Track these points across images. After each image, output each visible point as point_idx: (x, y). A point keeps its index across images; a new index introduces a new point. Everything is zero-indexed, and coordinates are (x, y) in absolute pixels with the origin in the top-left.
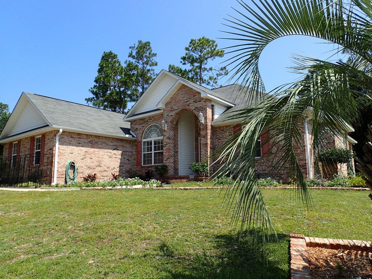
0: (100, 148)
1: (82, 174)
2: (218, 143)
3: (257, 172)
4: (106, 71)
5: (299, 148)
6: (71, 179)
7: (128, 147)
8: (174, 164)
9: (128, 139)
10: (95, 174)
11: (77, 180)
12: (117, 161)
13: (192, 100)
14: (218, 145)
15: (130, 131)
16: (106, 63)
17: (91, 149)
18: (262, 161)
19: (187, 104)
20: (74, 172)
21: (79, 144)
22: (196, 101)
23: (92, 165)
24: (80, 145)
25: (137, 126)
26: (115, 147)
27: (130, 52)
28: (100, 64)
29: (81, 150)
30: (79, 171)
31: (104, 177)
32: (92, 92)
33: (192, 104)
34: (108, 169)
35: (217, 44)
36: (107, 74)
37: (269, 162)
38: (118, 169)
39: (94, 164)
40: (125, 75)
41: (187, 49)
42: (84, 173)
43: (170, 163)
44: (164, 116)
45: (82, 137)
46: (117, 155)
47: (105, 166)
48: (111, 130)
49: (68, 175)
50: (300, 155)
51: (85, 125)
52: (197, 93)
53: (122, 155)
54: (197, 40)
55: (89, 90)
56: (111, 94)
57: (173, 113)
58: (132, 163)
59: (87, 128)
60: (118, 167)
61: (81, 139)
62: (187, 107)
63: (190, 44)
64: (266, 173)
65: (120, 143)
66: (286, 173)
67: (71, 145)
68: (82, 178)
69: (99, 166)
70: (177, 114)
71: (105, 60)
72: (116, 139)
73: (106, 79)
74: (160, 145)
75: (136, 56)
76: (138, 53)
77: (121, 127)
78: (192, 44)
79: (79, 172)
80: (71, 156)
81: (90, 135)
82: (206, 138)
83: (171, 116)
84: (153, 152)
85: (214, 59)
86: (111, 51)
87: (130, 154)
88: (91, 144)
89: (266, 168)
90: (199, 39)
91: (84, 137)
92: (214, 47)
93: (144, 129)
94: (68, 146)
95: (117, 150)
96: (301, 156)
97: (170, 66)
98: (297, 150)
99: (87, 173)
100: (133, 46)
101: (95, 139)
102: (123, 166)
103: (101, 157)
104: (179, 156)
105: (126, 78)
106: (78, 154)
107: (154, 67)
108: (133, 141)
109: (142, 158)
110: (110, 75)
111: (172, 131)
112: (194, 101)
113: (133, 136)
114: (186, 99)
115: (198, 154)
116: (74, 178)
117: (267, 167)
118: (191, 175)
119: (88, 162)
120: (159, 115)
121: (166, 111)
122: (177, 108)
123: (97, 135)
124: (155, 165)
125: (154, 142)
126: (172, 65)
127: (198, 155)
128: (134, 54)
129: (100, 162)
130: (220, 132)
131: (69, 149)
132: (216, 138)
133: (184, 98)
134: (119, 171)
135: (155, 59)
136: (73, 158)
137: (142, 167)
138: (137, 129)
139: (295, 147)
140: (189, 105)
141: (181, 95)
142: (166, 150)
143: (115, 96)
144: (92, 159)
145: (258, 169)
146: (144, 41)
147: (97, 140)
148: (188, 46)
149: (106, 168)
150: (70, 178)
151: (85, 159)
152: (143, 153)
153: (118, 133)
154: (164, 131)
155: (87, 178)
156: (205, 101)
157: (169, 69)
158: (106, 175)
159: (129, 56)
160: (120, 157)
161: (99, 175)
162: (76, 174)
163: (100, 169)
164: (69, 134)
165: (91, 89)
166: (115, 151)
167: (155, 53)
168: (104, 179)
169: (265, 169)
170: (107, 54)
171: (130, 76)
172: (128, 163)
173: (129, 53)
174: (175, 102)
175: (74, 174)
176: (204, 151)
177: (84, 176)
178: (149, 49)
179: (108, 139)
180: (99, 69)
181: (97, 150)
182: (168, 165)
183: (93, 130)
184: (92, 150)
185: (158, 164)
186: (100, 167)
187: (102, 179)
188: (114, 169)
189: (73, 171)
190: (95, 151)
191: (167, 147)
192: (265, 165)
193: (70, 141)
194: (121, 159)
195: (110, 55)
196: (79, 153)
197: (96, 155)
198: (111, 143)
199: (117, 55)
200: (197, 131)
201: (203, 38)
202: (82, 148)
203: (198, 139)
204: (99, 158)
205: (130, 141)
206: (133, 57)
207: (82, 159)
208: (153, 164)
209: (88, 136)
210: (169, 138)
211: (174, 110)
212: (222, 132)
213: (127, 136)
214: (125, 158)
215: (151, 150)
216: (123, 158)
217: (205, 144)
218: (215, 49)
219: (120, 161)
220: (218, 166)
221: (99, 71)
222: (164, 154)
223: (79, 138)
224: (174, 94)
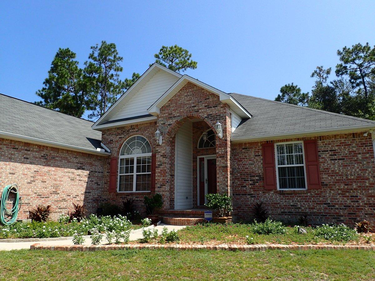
0: (59, 167)
1: (27, 207)
2: (237, 167)
3: (300, 210)
4: (61, 70)
5: (368, 179)
6: (9, 216)
7: (98, 166)
8: (170, 193)
9: (99, 154)
10: (48, 207)
11: (18, 216)
12: (82, 186)
13: (203, 105)
14: (238, 169)
15: (101, 144)
16: (62, 61)
17: (44, 167)
18: (309, 194)
19: (195, 110)
20: (14, 204)
21: (25, 160)
22: (210, 106)
23: (45, 191)
24: (28, 160)
25: (111, 138)
26: (79, 165)
27: (91, 53)
28: (53, 62)
29: (29, 169)
30: (23, 201)
31: (61, 210)
32: (39, 95)
33: (203, 110)
34: (69, 197)
35: (191, 54)
36: (62, 74)
37: (320, 197)
38: (83, 197)
39: (48, 190)
40: (85, 77)
41: (157, 56)
42: (31, 204)
43: (166, 191)
44: (158, 125)
45: (32, 149)
46: (82, 177)
47: (63, 192)
48: (75, 141)
49: (4, 209)
50: (369, 189)
51: (37, 131)
52: (211, 95)
53: (90, 176)
54: (168, 48)
55: (37, 92)
56: (66, 98)
57: (172, 122)
58: (101, 188)
59: (41, 136)
60: (82, 194)
61: (29, 152)
62: (195, 114)
63: (161, 51)
64: (314, 213)
65: (87, 160)
66: (347, 214)
67: (13, 160)
68: (27, 212)
69: (56, 193)
70: (178, 123)
71: (59, 57)
72: (82, 153)
73: (60, 80)
74: (147, 164)
75: (98, 58)
76: (101, 55)
77: (88, 137)
78: (163, 52)
79: (23, 203)
80: (10, 178)
81: (44, 146)
82: (225, 159)
83: (169, 125)
84: (135, 174)
85: (185, 71)
86: (68, 48)
87: (100, 175)
88: (45, 160)
89: (315, 205)
90: (171, 47)
91: (35, 149)
92: (188, 57)
93: (122, 141)
94: (8, 163)
95: (83, 169)
96: (371, 190)
97: (134, 74)
98: (364, 182)
99: (35, 204)
100: (95, 47)
101: (52, 152)
102: (90, 192)
103: (59, 179)
104: (175, 181)
105: (85, 80)
106: (24, 174)
107: (119, 73)
108: (104, 157)
109: (117, 181)
110: (66, 76)
111: (168, 146)
112: (205, 106)
113: (106, 151)
114: (194, 103)
115: (197, 178)
116: (13, 214)
117: (317, 204)
118: (207, 214)
119: (39, 187)
120: (147, 124)
121: (160, 117)
122: (178, 115)
123: (55, 147)
124: (137, 192)
125: (137, 160)
126: (136, 73)
127: (197, 180)
128: (96, 54)
129: (56, 187)
130: (242, 151)
131: (8, 167)
132: (235, 159)
133: (190, 102)
134: (84, 199)
135: (120, 64)
136: (15, 182)
137: (118, 195)
138: (111, 142)
139: (361, 177)
140: (198, 111)
141: (186, 98)
142: (159, 173)
143: (70, 100)
144: (45, 182)
145: (301, 206)
146: (108, 43)
147: (54, 154)
148: (158, 53)
149: (65, 196)
150: (6, 214)
151: (34, 183)
152: (119, 175)
153: (85, 146)
154: (157, 145)
155: (34, 212)
156: (223, 107)
157: (133, 77)
158: (64, 206)
159: (89, 58)
160: (86, 179)
161: (55, 207)
162: (18, 207)
163: (56, 197)
164: (11, 143)
165: (38, 92)
166: (80, 172)
167: (121, 57)
168: (61, 212)
169: (313, 206)
170: (63, 51)
171: (91, 79)
172: (97, 187)
173: (89, 54)
174: (176, 106)
175: (14, 206)
176: (222, 178)
177: (31, 210)
178: (114, 51)
179: (71, 154)
180: (52, 67)
181: (53, 169)
182: (163, 195)
183: (49, 139)
184: (46, 169)
185: (142, 190)
186: (56, 195)
187: (59, 212)
188: (76, 198)
189: (12, 202)
190: (50, 171)
191: (162, 169)
192: (313, 201)
193: (12, 154)
194: (87, 183)
195: (67, 52)
196: (26, 173)
197: (51, 177)
198: (74, 159)
199: (75, 54)
200: (195, 148)
201: (175, 47)
202: (30, 165)
203: (197, 158)
204: (56, 181)
205: (101, 157)
206: (95, 59)
207: (29, 183)
208: (134, 190)
209: (41, 147)
210: (165, 155)
211: (175, 117)
212: (243, 151)
213: (99, 150)
214: (93, 181)
215: (132, 171)
216: (90, 181)
217: (223, 167)
218: (188, 59)
219: (85, 186)
220: (238, 199)
221: (53, 70)
222: (156, 178)
223: (26, 150)
224: (175, 96)
